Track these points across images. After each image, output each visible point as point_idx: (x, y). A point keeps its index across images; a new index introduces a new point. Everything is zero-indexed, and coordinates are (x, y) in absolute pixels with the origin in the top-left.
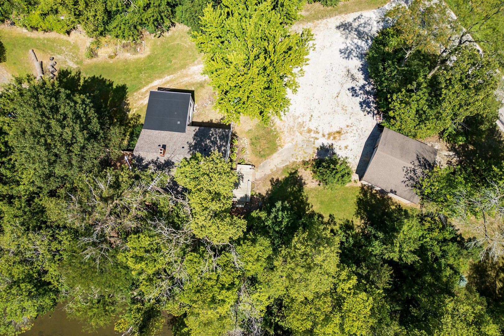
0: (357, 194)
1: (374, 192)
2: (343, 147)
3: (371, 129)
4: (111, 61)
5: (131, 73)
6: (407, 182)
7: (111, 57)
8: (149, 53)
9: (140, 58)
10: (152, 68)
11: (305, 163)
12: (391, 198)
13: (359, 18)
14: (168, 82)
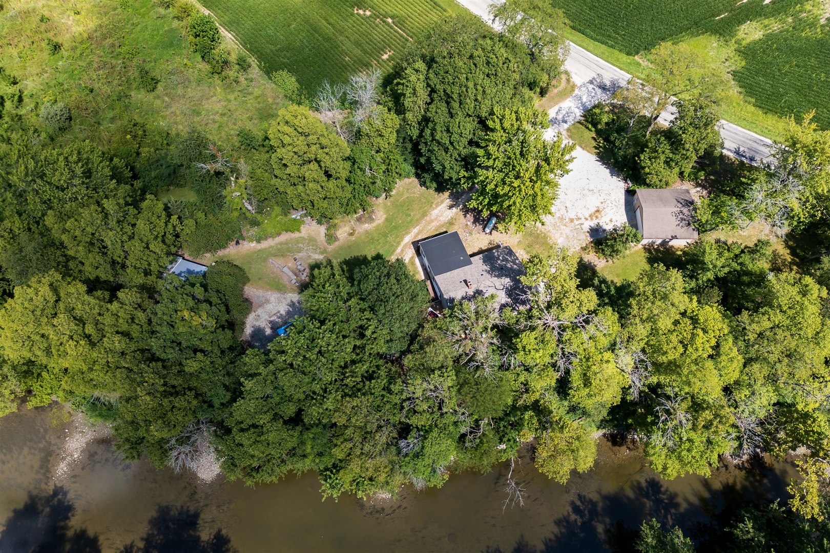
0: (643, 254)
1: (656, 247)
2: (608, 221)
3: (623, 197)
4: (353, 238)
5: (378, 240)
6: (681, 225)
7: (351, 234)
8: (385, 216)
9: (379, 224)
10: (396, 228)
11: (584, 249)
12: (672, 247)
13: (559, 110)
14: (418, 234)
